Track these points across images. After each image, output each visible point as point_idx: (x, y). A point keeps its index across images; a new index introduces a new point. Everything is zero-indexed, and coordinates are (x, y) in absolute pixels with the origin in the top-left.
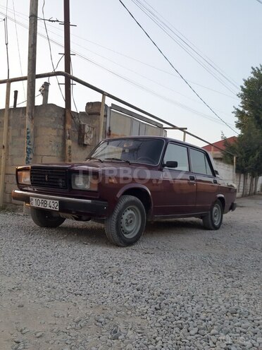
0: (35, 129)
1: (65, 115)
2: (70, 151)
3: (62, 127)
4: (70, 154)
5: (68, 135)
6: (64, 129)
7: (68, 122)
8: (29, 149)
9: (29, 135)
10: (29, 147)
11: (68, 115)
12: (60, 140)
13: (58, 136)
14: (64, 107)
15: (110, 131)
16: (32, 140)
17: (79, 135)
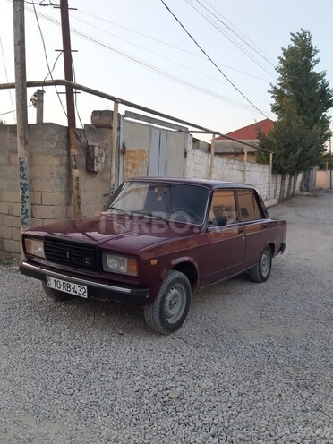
0: (31, 157)
1: (68, 137)
2: (78, 184)
3: (65, 152)
4: (77, 188)
5: (74, 163)
6: (69, 154)
7: (73, 146)
8: (25, 184)
9: (23, 166)
10: (24, 181)
11: (73, 136)
12: (63, 170)
13: (61, 164)
14: (66, 125)
15: (124, 148)
16: (27, 172)
17: (87, 159)
